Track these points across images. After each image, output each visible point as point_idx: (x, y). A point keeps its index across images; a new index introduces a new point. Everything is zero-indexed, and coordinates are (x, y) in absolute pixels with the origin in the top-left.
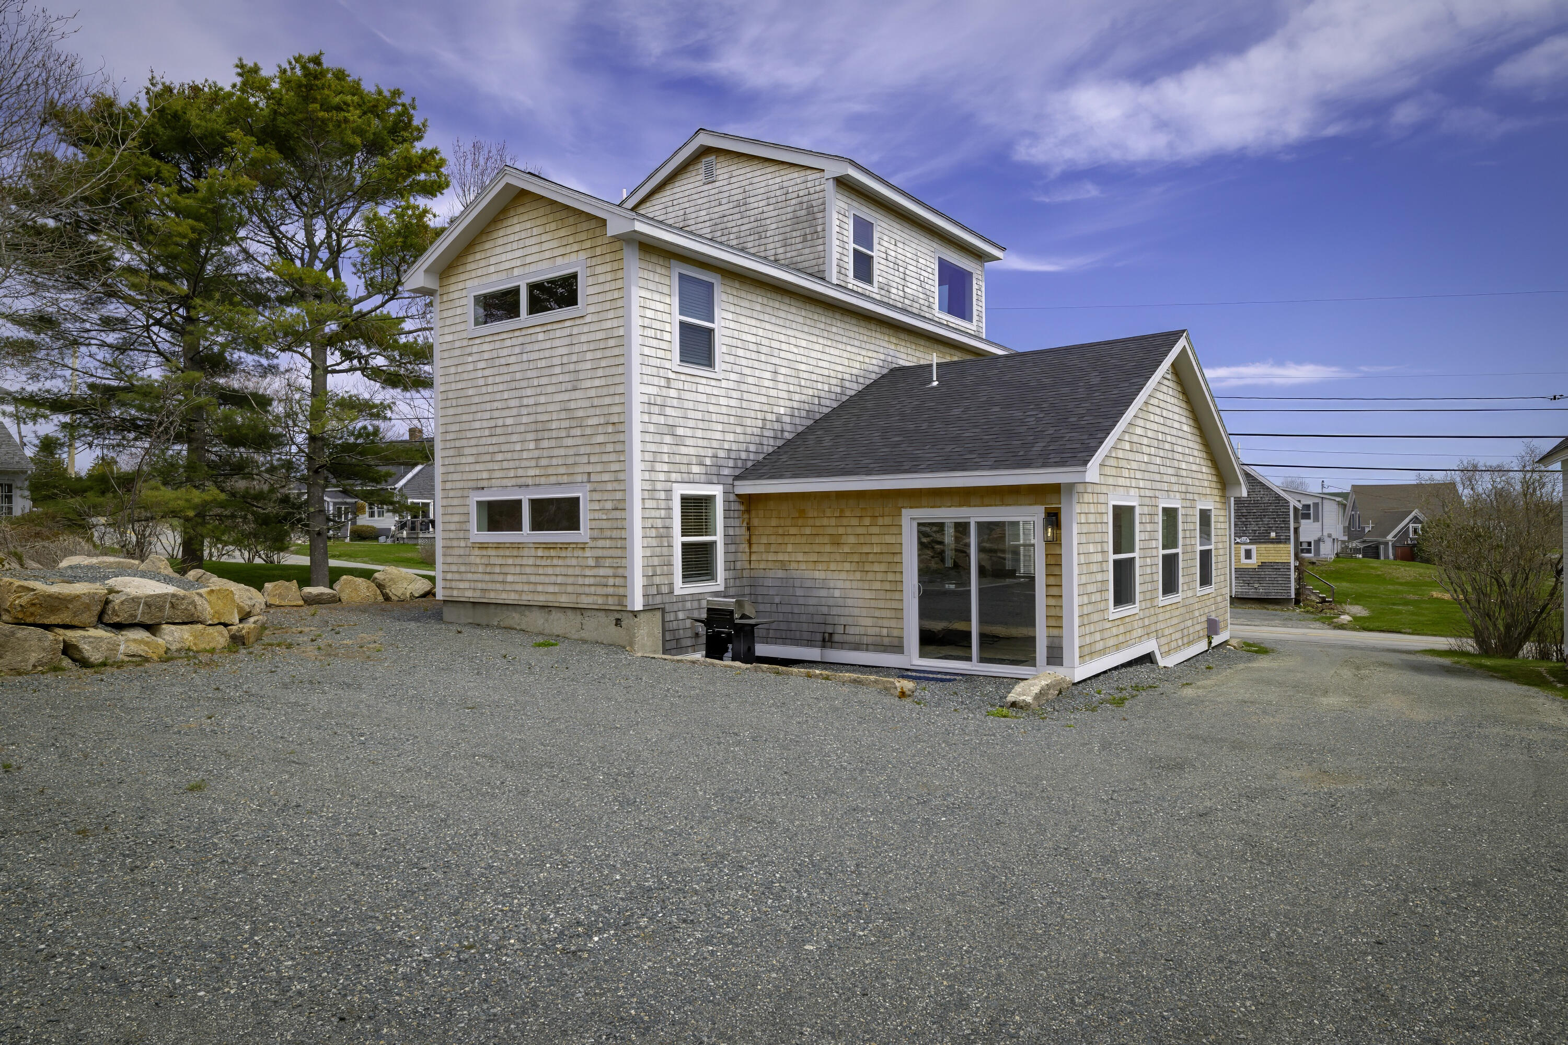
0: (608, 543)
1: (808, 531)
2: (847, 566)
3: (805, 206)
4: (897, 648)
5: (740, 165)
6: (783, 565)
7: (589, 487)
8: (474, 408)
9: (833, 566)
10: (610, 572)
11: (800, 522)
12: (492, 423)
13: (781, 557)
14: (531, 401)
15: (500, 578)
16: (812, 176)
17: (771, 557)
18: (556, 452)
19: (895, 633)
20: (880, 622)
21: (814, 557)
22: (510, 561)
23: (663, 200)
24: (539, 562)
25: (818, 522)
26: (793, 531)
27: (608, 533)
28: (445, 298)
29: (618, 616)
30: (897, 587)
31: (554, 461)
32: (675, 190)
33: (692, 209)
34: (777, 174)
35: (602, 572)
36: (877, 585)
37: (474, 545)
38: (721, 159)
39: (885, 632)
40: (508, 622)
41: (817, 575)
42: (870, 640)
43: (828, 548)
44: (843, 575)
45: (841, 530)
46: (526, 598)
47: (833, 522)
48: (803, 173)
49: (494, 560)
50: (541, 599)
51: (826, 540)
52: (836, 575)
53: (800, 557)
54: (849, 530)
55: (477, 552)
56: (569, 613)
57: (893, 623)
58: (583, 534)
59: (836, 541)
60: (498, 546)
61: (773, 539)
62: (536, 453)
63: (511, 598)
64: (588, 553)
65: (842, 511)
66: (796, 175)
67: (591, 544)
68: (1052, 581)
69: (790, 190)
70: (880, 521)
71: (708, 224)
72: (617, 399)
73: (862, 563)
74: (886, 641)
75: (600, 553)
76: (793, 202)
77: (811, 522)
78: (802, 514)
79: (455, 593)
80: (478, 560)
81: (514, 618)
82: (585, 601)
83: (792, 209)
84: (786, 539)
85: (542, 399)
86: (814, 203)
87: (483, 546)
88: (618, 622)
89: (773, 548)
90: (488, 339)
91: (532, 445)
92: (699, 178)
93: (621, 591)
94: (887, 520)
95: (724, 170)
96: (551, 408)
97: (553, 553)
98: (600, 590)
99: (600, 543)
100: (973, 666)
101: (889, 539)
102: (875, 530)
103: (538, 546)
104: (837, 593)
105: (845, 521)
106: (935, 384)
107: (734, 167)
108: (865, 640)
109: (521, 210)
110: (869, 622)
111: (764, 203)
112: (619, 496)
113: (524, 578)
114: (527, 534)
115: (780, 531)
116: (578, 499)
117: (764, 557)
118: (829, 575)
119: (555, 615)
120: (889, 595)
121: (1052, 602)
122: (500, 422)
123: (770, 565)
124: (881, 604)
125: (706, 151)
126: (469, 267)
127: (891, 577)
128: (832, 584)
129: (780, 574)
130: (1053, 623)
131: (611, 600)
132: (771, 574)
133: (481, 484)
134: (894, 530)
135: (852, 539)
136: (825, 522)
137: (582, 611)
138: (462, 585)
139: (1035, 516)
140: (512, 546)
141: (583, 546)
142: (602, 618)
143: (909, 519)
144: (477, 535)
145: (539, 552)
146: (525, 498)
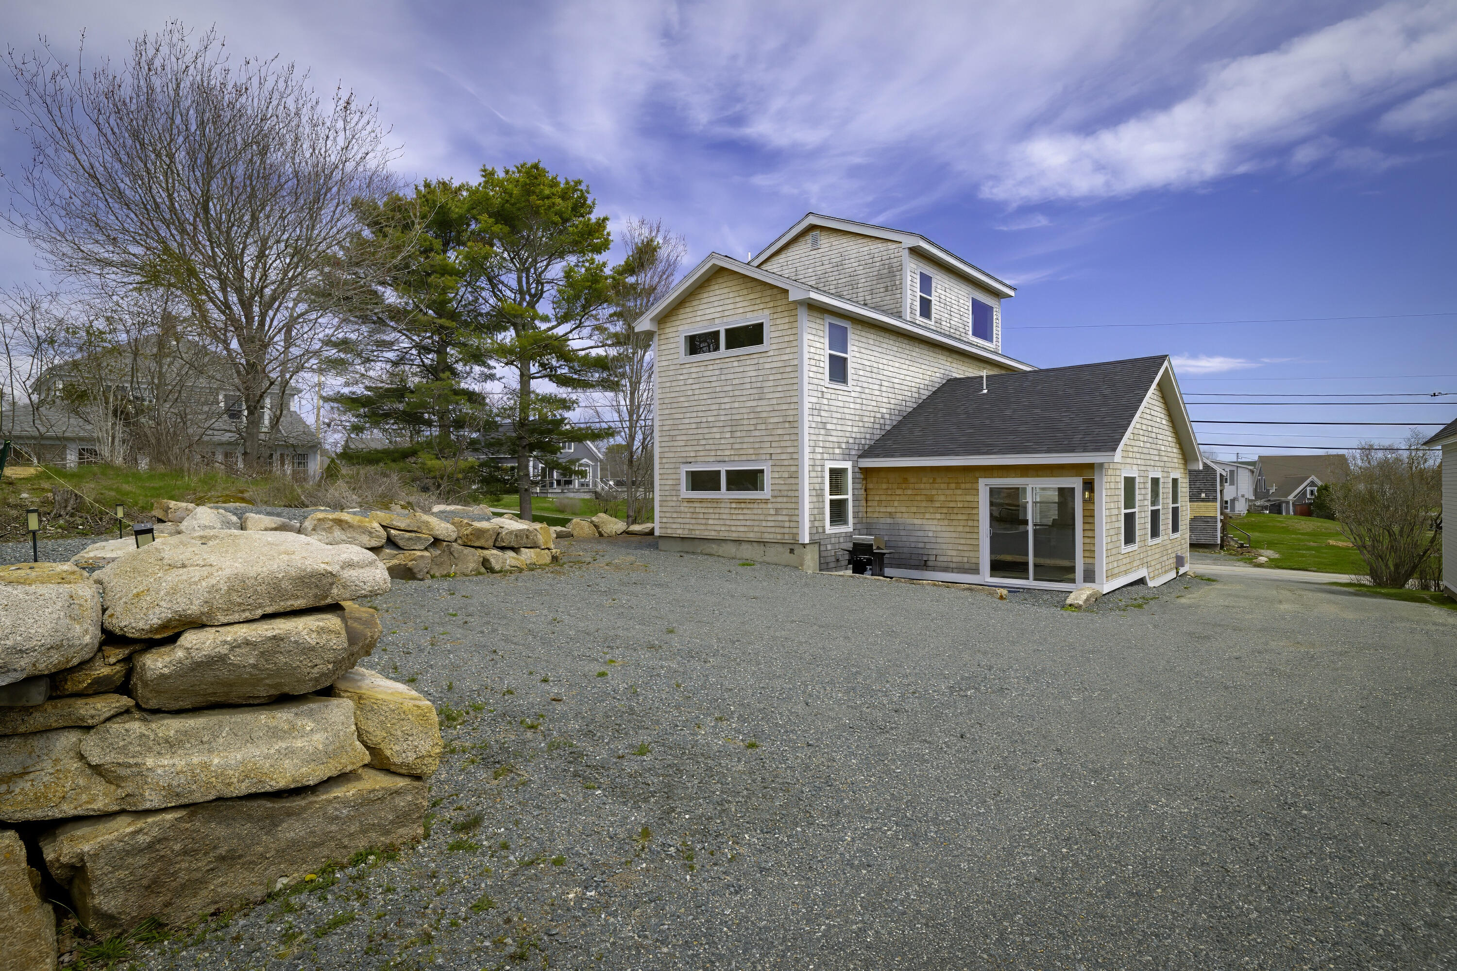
0: (785, 500)
1: (909, 492)
2: (938, 516)
3: (887, 267)
4: (975, 570)
5: (838, 238)
6: (891, 515)
7: (770, 463)
8: (684, 410)
9: (928, 516)
10: (786, 518)
11: (904, 486)
12: (698, 420)
13: (889, 510)
14: (728, 406)
15: (704, 521)
16: (893, 246)
17: (883, 509)
18: (746, 440)
19: (974, 560)
20: (963, 554)
21: (914, 509)
22: (711, 511)
23: (780, 261)
24: (733, 511)
25: (917, 486)
26: (899, 492)
27: (785, 493)
28: (663, 337)
29: (791, 547)
30: (974, 530)
31: (745, 446)
32: (789, 254)
33: (802, 268)
34: (866, 244)
35: (780, 518)
36: (960, 529)
37: (684, 500)
38: (823, 233)
39: (965, 560)
40: (708, 551)
41: (916, 521)
42: (954, 565)
43: (924, 504)
44: (935, 522)
45: (934, 492)
46: (722, 535)
47: (928, 486)
48: (885, 245)
49: (697, 510)
50: (734, 536)
51: (923, 498)
52: (930, 522)
53: (904, 509)
54: (940, 492)
55: (685, 504)
56: (755, 544)
57: (972, 554)
58: (766, 493)
59: (930, 499)
60: (701, 501)
61: (883, 498)
62: (731, 441)
63: (712, 534)
64: (770, 506)
65: (934, 479)
66: (880, 245)
67: (774, 500)
68: (1087, 527)
69: (876, 255)
70: (963, 486)
71: (814, 278)
72: (792, 406)
73: (949, 513)
74: (967, 566)
75: (779, 506)
76: (878, 264)
77: (911, 486)
78: (905, 480)
79: (669, 531)
80: (686, 510)
81: (714, 548)
82: (767, 537)
83: (877, 268)
84: (893, 498)
85: (736, 405)
86: (894, 265)
87: (690, 501)
88: (792, 551)
89: (884, 504)
90: (695, 365)
91: (728, 435)
92: (808, 246)
93: (794, 531)
94: (968, 486)
95: (826, 242)
96: (742, 411)
97: (743, 505)
98: (778, 530)
99: (779, 500)
100: (1030, 583)
101: (969, 498)
102: (959, 492)
103: (732, 501)
104: (930, 534)
105: (936, 486)
106: (985, 391)
107: (832, 239)
108: (951, 565)
109: (720, 280)
110: (954, 553)
111: (856, 264)
112: (793, 469)
113: (721, 522)
114: (724, 493)
115: (889, 492)
116: (762, 470)
117: (877, 509)
118: (925, 522)
119: (745, 546)
120: (969, 536)
121: (1088, 541)
122: (704, 420)
123: (881, 515)
124: (962, 541)
125: (812, 228)
126: (681, 317)
127: (970, 523)
128: (927, 528)
129: (889, 521)
130: (1087, 554)
131: (787, 537)
132: (882, 521)
133: (689, 460)
134: (974, 492)
135: (942, 498)
136: (922, 486)
137: (764, 543)
138: (674, 526)
139: (1076, 483)
140: (712, 501)
141: (766, 501)
142: (780, 548)
143: (984, 486)
144: (686, 493)
145: (734, 505)
146: (723, 469)
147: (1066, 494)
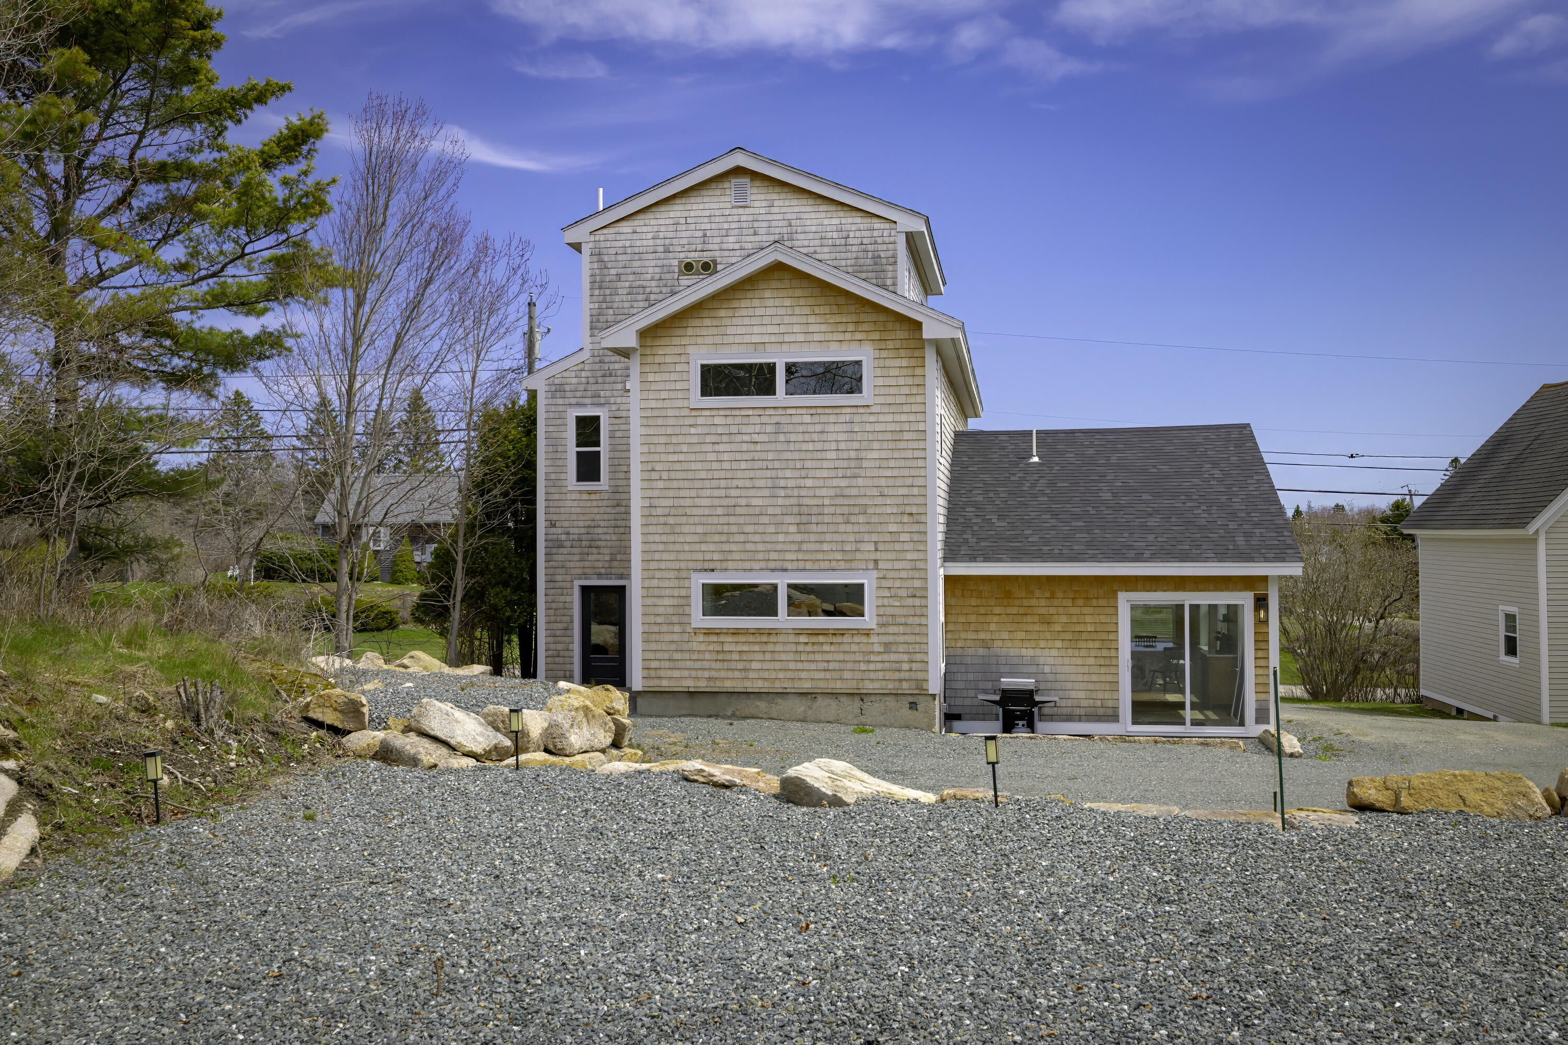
0: (901, 629)
1: (1014, 610)
2: (1059, 644)
3: (870, 254)
4: (1114, 717)
5: (783, 196)
6: (985, 644)
7: (875, 574)
8: (698, 484)
9: (1042, 644)
10: (905, 657)
11: (1005, 602)
12: (732, 502)
13: (982, 636)
14: (791, 483)
15: (740, 666)
16: (878, 224)
17: (972, 636)
18: (828, 537)
19: (1110, 704)
20: (1094, 695)
21: (1022, 635)
22: (757, 648)
23: (672, 215)
24: (800, 648)
25: (1026, 602)
26: (997, 610)
27: (899, 620)
28: (649, 359)
29: (911, 699)
30: (1112, 663)
31: (826, 547)
32: (688, 207)
33: (716, 233)
34: (834, 215)
35: (893, 657)
36: (1091, 661)
37: (696, 631)
38: (758, 183)
39: (1099, 703)
40: (747, 712)
41: (1024, 652)
42: (1083, 712)
43: (1037, 627)
44: (1054, 652)
45: (1052, 610)
46: (778, 686)
47: (1043, 602)
48: (868, 220)
49: (727, 647)
50: (806, 686)
51: (1036, 619)
52: (1046, 652)
53: (1005, 636)
54: (1061, 610)
55: (701, 638)
56: (843, 699)
57: (1107, 695)
58: (869, 620)
59: (1046, 621)
60: (736, 632)
61: (973, 618)
62: (798, 538)
63: (758, 686)
64: (874, 639)
65: (1053, 593)
66: (858, 220)
67: (883, 630)
68: (1260, 654)
69: (852, 235)
70: (1094, 602)
71: (738, 253)
72: (915, 491)
73: (1075, 640)
74: (1101, 712)
75: (891, 639)
76: (855, 248)
77: (1017, 602)
78: (1008, 595)
79: (665, 683)
80: (703, 647)
81: (762, 705)
82: (869, 686)
83: (854, 255)
84: (989, 618)
85: (809, 483)
86: (883, 254)
87: (709, 632)
88: (913, 706)
89: (972, 627)
90: (722, 413)
91: (793, 529)
92: (727, 199)
93: (920, 675)
94: (1102, 602)
95: (759, 198)
96: (822, 492)
97: (821, 639)
98: (889, 675)
99: (891, 629)
100: (1187, 729)
101: (1103, 619)
102: (1089, 610)
103: (799, 632)
104: (1047, 669)
105: (1056, 602)
106: (1036, 458)
107: (774, 196)
108: (1078, 711)
109: (774, 284)
110: (1082, 695)
111: (817, 243)
112: (917, 584)
113: (778, 665)
114: (783, 619)
115: (982, 610)
116: (861, 586)
117: (963, 635)
118: (1038, 652)
119: (821, 702)
120: (1103, 670)
121: (1260, 671)
122: (743, 502)
123: (968, 643)
124: (1094, 678)
125: (738, 171)
126: (690, 331)
127: (1105, 653)
128: (1041, 660)
129: (981, 651)
130: (1261, 689)
131: (905, 685)
132: (971, 651)
133: (712, 566)
134: (1111, 610)
135: (1064, 619)
136: (1034, 602)
137: (862, 697)
138: (676, 674)
139: (1245, 600)
140: (759, 632)
141: (867, 633)
142: (891, 702)
143: (1125, 601)
144: (699, 619)
145: (803, 639)
146: (782, 582)
147: (1232, 614)
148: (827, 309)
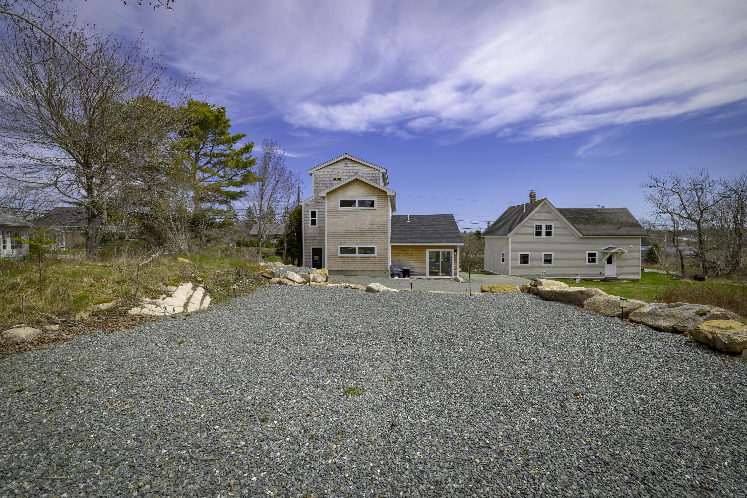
0: (382, 257)
1: (405, 253)
3: (374, 177)
4: (425, 275)
5: (356, 164)
6: (399, 260)
7: (377, 245)
8: (339, 226)
10: (383, 262)
12: (347, 230)
13: (399, 258)
14: (359, 226)
15: (348, 264)
16: (376, 171)
17: (397, 258)
18: (367, 237)
19: (424, 272)
20: (421, 270)
21: (406, 258)
22: (352, 261)
23: (332, 168)
24: (361, 261)
25: (407, 251)
26: (401, 253)
27: (382, 255)
28: (329, 199)
29: (384, 271)
30: (425, 264)
31: (366, 239)
32: (335, 166)
33: (341, 172)
34: (367, 168)
35: (381, 262)
36: (421, 263)
37: (339, 257)
38: (350, 161)
39: (422, 272)
41: (407, 261)
44: (413, 262)
45: (413, 253)
46: (356, 269)
47: (411, 251)
49: (346, 261)
50: (362, 269)
51: (409, 255)
53: (403, 258)
54: (415, 253)
55: (340, 259)
56: (370, 271)
57: (424, 270)
58: (375, 255)
59: (411, 255)
60: (348, 257)
62: (361, 237)
63: (352, 269)
64: (376, 259)
65: (413, 249)
66: (371, 170)
67: (378, 257)
68: (455, 262)
69: (371, 173)
70: (421, 251)
71: (346, 176)
72: (385, 228)
73: (417, 259)
74: (423, 274)
75: (380, 259)
76: (371, 176)
78: (404, 250)
79: (332, 268)
80: (340, 261)
81: (353, 273)
82: (375, 269)
84: (400, 255)
85: (363, 226)
86: (377, 177)
87: (342, 257)
88: (384, 273)
89: (397, 256)
90: (344, 211)
91: (360, 236)
92: (344, 165)
93: (386, 266)
94: (423, 251)
96: (366, 228)
97: (366, 259)
98: (380, 266)
99: (380, 257)
100: (440, 277)
101: (423, 255)
102: (420, 253)
103: (361, 257)
104: (412, 265)
105: (414, 251)
106: (409, 221)
107: (354, 164)
108: (418, 274)
109: (356, 183)
110: (419, 270)
112: (386, 247)
113: (356, 264)
114: (357, 255)
116: (374, 248)
118: (410, 261)
119: (366, 272)
120: (423, 265)
121: (455, 265)
122: (349, 230)
124: (421, 267)
125: (346, 159)
126: (338, 193)
127: (423, 262)
128: (411, 263)
130: (455, 269)
131: (383, 268)
132: (396, 261)
133: (342, 243)
134: (425, 253)
135: (415, 255)
136: (409, 251)
137: (374, 271)
138: (335, 266)
139: (452, 250)
140: (352, 257)
141: (375, 257)
142: (381, 272)
143: (428, 251)
144: (339, 255)
145: (362, 259)
146: (357, 247)
147: (449, 253)
148: (367, 189)
